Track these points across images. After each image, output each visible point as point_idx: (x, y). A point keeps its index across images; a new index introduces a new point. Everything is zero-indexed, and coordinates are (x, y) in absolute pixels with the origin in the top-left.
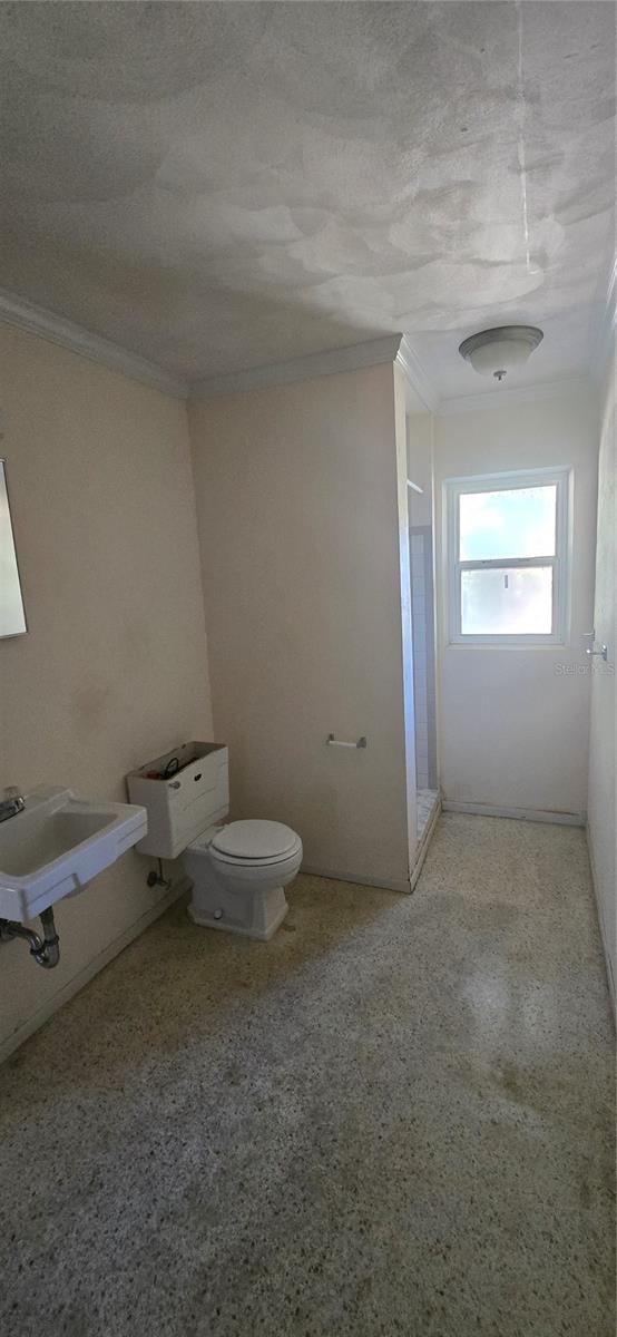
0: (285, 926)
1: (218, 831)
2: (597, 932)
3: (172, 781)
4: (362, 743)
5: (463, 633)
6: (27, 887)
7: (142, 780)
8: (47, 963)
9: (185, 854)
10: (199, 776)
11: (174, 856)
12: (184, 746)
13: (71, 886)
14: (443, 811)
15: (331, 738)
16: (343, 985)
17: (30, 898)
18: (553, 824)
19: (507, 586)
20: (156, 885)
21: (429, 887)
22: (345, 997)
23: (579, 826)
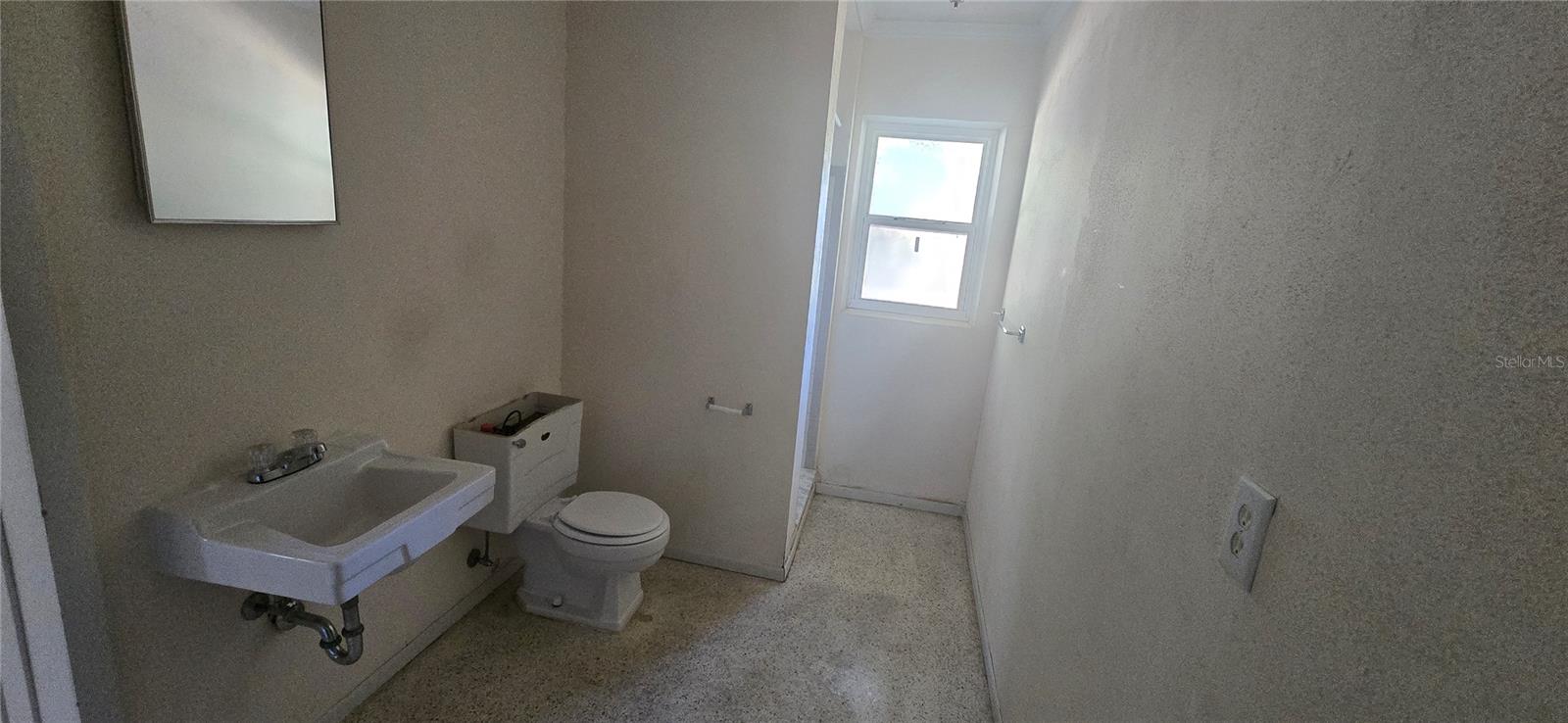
0: (639, 616)
1: (565, 504)
2: (976, 624)
3: (516, 438)
4: (748, 410)
5: (863, 296)
6: (344, 561)
7: (475, 434)
8: (343, 657)
9: (524, 528)
10: (548, 434)
11: (510, 530)
12: (526, 396)
13: (399, 560)
14: (816, 494)
15: (711, 401)
16: (712, 680)
17: (346, 574)
18: (929, 512)
19: (917, 250)
20: (478, 565)
21: (804, 574)
22: (714, 694)
23: (956, 516)
